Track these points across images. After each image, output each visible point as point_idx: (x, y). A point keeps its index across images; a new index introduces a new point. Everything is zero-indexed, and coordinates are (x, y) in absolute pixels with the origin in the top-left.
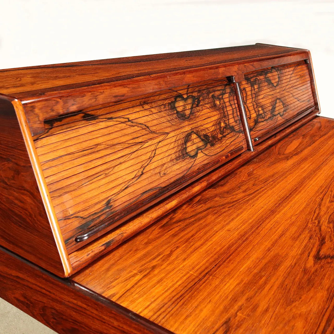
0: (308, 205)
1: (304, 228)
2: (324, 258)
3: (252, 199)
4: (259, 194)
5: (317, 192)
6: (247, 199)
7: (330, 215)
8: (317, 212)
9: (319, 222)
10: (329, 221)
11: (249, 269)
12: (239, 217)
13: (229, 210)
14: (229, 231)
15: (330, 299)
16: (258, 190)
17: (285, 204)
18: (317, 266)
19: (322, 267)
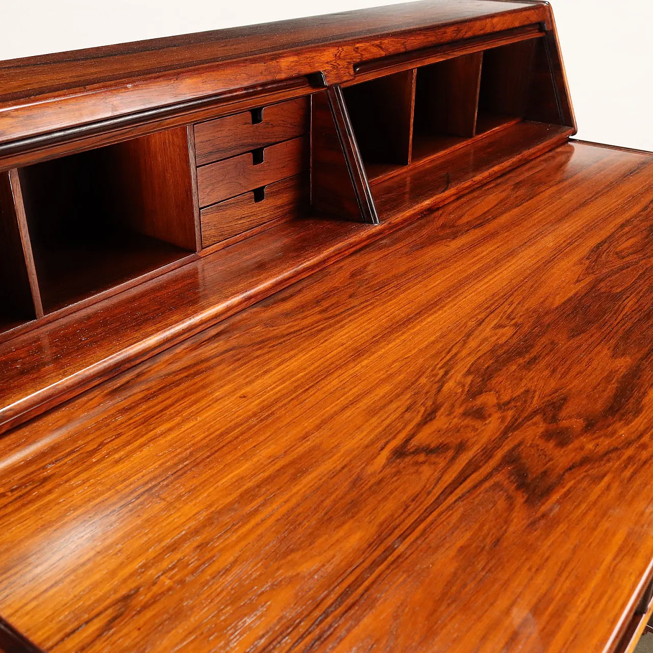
0: (442, 336)
1: (407, 388)
2: (413, 453)
3: (330, 326)
4: (350, 315)
5: (480, 306)
6: (322, 326)
7: (479, 358)
8: (454, 351)
9: (446, 373)
10: (469, 370)
11: (241, 479)
12: (280, 368)
13: (270, 352)
14: (244, 397)
15: (376, 544)
16: (354, 307)
17: (393, 337)
18: (388, 470)
19: (398, 472)
